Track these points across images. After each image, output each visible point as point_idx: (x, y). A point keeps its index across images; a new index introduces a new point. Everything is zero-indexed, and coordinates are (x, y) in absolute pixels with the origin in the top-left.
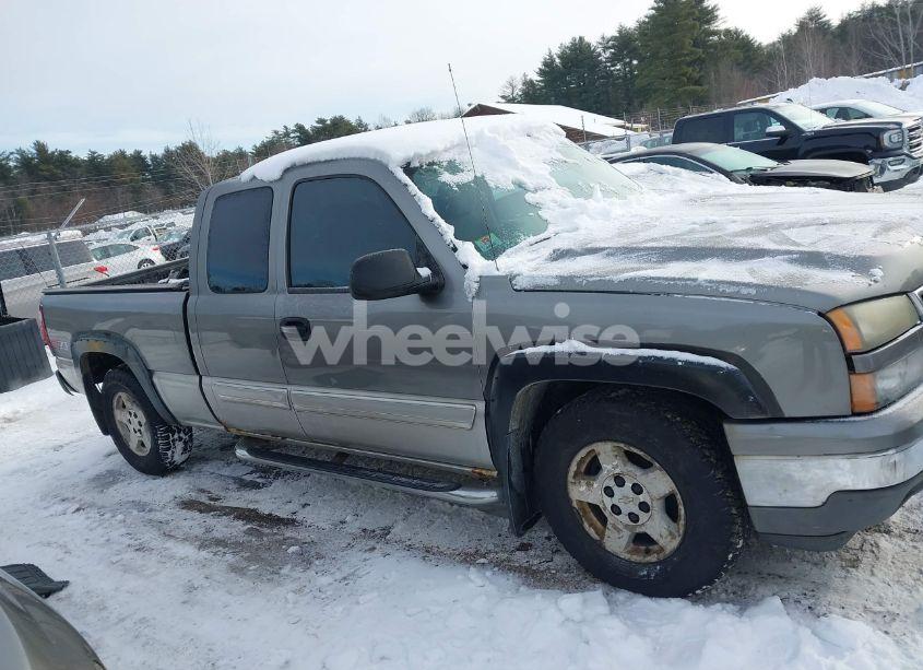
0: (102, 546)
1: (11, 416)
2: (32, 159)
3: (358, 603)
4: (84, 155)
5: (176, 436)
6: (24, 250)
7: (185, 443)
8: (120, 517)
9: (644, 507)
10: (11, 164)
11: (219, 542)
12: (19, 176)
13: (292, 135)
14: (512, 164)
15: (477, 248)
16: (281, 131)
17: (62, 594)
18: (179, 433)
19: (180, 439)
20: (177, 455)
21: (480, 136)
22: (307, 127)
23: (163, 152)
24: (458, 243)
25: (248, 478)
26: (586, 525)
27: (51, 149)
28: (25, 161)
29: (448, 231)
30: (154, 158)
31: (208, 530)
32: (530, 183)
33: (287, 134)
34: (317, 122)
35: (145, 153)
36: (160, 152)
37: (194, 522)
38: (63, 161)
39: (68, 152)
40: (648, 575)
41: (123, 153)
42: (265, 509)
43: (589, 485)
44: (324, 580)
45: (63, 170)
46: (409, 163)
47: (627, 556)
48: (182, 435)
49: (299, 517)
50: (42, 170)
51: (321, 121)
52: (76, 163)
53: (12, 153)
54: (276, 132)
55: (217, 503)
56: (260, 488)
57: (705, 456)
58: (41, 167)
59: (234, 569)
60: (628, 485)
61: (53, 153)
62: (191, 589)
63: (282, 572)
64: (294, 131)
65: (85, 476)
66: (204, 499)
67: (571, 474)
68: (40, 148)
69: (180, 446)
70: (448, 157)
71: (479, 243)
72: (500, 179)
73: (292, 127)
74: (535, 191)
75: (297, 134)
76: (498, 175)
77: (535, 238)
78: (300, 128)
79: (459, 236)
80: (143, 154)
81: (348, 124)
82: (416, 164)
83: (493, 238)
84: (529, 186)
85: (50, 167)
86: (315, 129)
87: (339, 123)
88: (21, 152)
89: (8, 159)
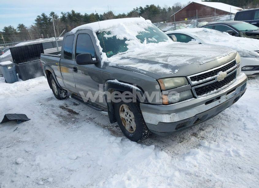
0: (41, 113)
1: (41, 82)
2: (71, 15)
3: (76, 132)
4: (84, 14)
5: (63, 91)
6: (53, 42)
7: (65, 93)
8: (47, 108)
9: (131, 120)
10: (66, 16)
11: (61, 116)
12: (68, 19)
13: (139, 10)
14: (125, 33)
15: (107, 55)
16: (136, 8)
17: (28, 121)
18: (63, 90)
19: (64, 92)
20: (63, 95)
21: (119, 25)
22: (143, 8)
24: (102, 53)
25: (76, 103)
26: (123, 123)
27: (76, 12)
28: (69, 16)
29: (101, 49)
30: (101, 15)
31: (61, 113)
32: (128, 38)
33: (137, 10)
35: (99, 14)
36: (102, 14)
37: (59, 111)
38: (78, 15)
39: (80, 13)
40: (131, 136)
41: (93, 14)
42: (74, 110)
43: (123, 114)
44: (75, 127)
45: (78, 18)
46: (98, 32)
47: (129, 131)
48: (64, 91)
49: (80, 113)
51: (147, 6)
52: (82, 16)
53: (66, 13)
54: (134, 9)
55: (67, 108)
56: (77, 105)
57: (138, 110)
58: (73, 17)
59: (60, 122)
60: (129, 115)
61: (76, 13)
62: (50, 124)
63: (68, 124)
64: (139, 9)
65: (46, 98)
66: (65, 106)
67: (120, 111)
68: (73, 12)
69: (64, 93)
70: (109, 30)
71: (107, 53)
72: (120, 37)
73: (139, 8)
74: (129, 40)
75: (140, 10)
76: (120, 36)
77: (122, 53)
78: (141, 8)
79: (103, 51)
80: (98, 14)
81: (155, 7)
82: (100, 32)
83: (111, 52)
84: (128, 39)
85: (75, 17)
86: (145, 8)
87: (152, 6)
88: (68, 13)
89: (65, 15)
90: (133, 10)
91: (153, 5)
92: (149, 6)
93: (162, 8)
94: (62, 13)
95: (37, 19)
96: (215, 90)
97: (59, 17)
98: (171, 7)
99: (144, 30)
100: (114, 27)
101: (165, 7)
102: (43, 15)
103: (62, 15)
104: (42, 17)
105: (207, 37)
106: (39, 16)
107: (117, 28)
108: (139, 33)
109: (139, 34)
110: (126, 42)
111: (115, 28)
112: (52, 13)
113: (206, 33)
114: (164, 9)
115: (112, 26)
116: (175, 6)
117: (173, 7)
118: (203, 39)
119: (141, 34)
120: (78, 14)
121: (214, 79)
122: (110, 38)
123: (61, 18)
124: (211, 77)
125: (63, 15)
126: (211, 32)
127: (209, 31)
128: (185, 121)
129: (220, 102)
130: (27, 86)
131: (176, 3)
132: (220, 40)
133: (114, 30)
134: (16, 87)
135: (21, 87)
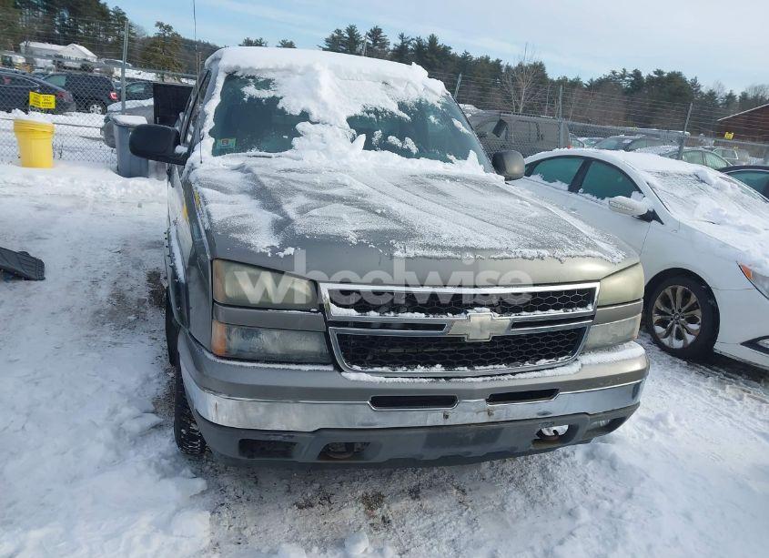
2: (425, 47)
4: (460, 53)
13: (627, 78)
14: (314, 97)
15: (214, 145)
16: (619, 71)
22: (644, 75)
23: (516, 65)
24: (207, 136)
27: (440, 43)
28: (419, 48)
29: (209, 125)
32: (316, 115)
33: (623, 77)
34: (655, 73)
36: (514, 64)
38: (444, 53)
39: (449, 48)
46: (235, 72)
50: (427, 57)
51: (659, 72)
53: (413, 39)
54: (614, 73)
58: (427, 55)
61: (440, 46)
64: (631, 75)
68: (433, 40)
70: (270, 76)
71: (220, 142)
72: (292, 105)
73: (630, 71)
74: (316, 123)
75: (633, 79)
76: (294, 101)
77: (263, 153)
78: (637, 74)
79: (211, 133)
80: (501, 63)
81: (684, 81)
82: (239, 74)
83: (232, 142)
84: (314, 117)
85: (434, 56)
86: (650, 79)
87: (675, 78)
88: (419, 40)
89: (409, 43)
90: (608, 73)
91: (679, 74)
92: (665, 75)
93: (704, 90)
94: (402, 36)
95: (333, 36)
96: (438, 366)
97: (391, 47)
98: (738, 93)
99: (394, 108)
100: (290, 70)
101: (716, 89)
102: (351, 31)
103: (399, 42)
104: (346, 35)
105: (692, 198)
106: (339, 31)
107: (298, 77)
108: (368, 112)
109: (366, 114)
110: (300, 126)
111: (291, 75)
112: (375, 29)
113: (700, 185)
114: (712, 95)
115: (284, 65)
116: (751, 95)
117: (744, 96)
118: (671, 203)
119: (372, 115)
120: (446, 49)
121: (441, 327)
122: (259, 100)
123: (394, 51)
124: (423, 315)
125: (403, 43)
126: (719, 188)
127: (715, 181)
128: (273, 438)
129: (446, 417)
130: (153, 195)
131: (757, 85)
132: (728, 221)
133: (285, 80)
134: (123, 190)
135: (137, 193)
